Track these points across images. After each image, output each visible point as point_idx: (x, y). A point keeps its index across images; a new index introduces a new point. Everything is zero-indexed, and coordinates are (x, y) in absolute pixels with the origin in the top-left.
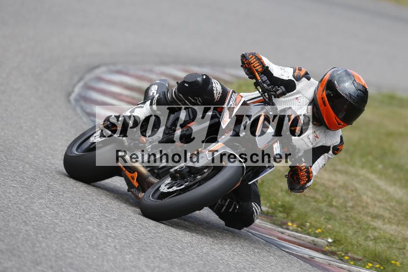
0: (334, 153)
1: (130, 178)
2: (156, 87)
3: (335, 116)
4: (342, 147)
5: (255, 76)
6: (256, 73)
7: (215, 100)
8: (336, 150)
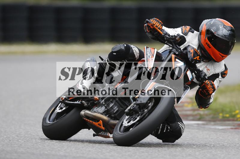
0: (223, 77)
1: (98, 126)
3: (219, 52)
4: (227, 72)
5: (159, 32)
6: (159, 30)
7: (136, 58)
8: (224, 74)
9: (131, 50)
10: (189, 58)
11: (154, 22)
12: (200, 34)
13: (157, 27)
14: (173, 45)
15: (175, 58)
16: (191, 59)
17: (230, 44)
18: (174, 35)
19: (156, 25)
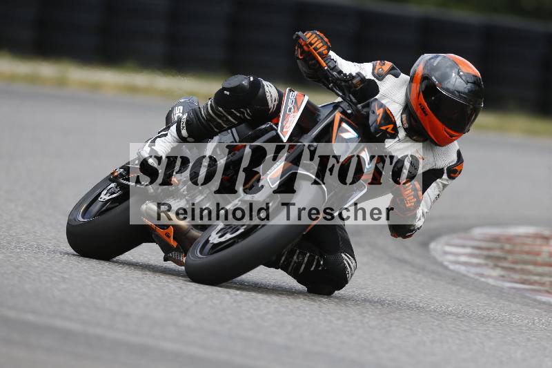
0: (451, 177)
1: (165, 237)
2: (181, 108)
3: (444, 127)
4: (462, 166)
5: (318, 62)
6: (320, 58)
7: (270, 110)
8: (453, 172)
9: (261, 90)
10: (370, 124)
11: (313, 39)
12: (412, 80)
13: (316, 49)
14: (344, 93)
15: (341, 121)
16: (375, 128)
17: (469, 112)
18: (350, 74)
19: (315, 45)
